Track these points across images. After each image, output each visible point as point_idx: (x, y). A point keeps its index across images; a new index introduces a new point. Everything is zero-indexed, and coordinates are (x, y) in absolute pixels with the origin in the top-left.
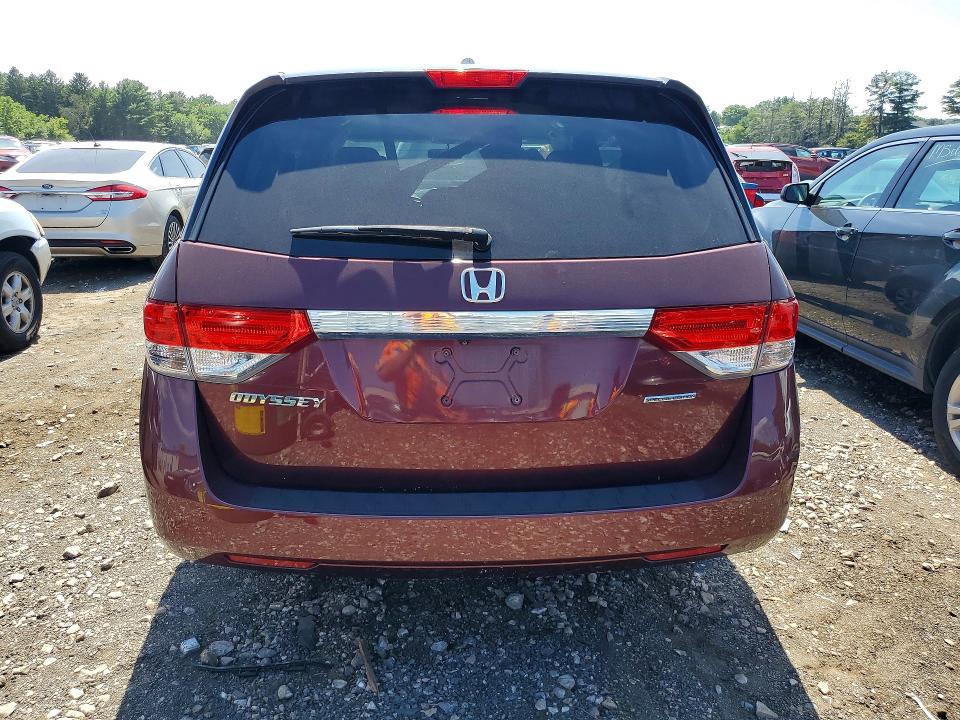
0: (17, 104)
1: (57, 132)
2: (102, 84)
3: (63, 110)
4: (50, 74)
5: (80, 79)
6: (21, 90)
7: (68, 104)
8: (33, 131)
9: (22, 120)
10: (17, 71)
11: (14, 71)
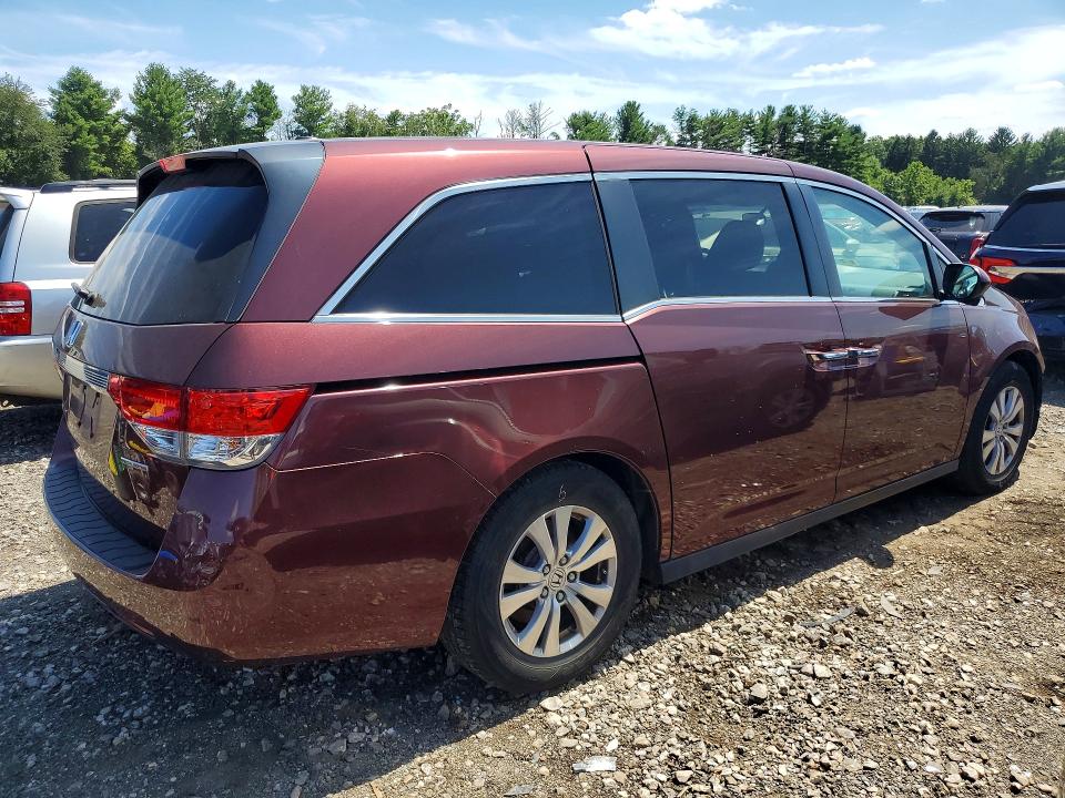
0: (926, 168)
1: (959, 196)
2: (1025, 138)
3: (974, 171)
4: (970, 134)
5: (1003, 134)
6: (935, 154)
7: (982, 165)
8: (935, 196)
9: (926, 186)
10: (936, 134)
11: (933, 134)
